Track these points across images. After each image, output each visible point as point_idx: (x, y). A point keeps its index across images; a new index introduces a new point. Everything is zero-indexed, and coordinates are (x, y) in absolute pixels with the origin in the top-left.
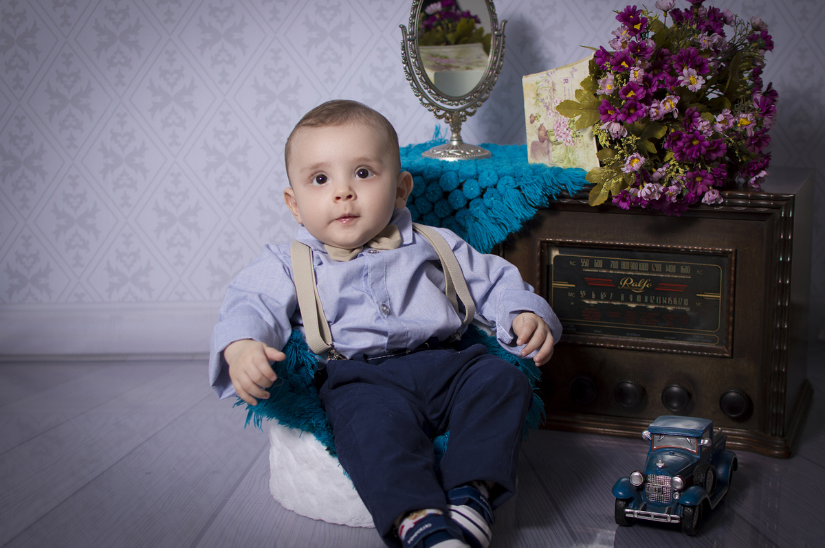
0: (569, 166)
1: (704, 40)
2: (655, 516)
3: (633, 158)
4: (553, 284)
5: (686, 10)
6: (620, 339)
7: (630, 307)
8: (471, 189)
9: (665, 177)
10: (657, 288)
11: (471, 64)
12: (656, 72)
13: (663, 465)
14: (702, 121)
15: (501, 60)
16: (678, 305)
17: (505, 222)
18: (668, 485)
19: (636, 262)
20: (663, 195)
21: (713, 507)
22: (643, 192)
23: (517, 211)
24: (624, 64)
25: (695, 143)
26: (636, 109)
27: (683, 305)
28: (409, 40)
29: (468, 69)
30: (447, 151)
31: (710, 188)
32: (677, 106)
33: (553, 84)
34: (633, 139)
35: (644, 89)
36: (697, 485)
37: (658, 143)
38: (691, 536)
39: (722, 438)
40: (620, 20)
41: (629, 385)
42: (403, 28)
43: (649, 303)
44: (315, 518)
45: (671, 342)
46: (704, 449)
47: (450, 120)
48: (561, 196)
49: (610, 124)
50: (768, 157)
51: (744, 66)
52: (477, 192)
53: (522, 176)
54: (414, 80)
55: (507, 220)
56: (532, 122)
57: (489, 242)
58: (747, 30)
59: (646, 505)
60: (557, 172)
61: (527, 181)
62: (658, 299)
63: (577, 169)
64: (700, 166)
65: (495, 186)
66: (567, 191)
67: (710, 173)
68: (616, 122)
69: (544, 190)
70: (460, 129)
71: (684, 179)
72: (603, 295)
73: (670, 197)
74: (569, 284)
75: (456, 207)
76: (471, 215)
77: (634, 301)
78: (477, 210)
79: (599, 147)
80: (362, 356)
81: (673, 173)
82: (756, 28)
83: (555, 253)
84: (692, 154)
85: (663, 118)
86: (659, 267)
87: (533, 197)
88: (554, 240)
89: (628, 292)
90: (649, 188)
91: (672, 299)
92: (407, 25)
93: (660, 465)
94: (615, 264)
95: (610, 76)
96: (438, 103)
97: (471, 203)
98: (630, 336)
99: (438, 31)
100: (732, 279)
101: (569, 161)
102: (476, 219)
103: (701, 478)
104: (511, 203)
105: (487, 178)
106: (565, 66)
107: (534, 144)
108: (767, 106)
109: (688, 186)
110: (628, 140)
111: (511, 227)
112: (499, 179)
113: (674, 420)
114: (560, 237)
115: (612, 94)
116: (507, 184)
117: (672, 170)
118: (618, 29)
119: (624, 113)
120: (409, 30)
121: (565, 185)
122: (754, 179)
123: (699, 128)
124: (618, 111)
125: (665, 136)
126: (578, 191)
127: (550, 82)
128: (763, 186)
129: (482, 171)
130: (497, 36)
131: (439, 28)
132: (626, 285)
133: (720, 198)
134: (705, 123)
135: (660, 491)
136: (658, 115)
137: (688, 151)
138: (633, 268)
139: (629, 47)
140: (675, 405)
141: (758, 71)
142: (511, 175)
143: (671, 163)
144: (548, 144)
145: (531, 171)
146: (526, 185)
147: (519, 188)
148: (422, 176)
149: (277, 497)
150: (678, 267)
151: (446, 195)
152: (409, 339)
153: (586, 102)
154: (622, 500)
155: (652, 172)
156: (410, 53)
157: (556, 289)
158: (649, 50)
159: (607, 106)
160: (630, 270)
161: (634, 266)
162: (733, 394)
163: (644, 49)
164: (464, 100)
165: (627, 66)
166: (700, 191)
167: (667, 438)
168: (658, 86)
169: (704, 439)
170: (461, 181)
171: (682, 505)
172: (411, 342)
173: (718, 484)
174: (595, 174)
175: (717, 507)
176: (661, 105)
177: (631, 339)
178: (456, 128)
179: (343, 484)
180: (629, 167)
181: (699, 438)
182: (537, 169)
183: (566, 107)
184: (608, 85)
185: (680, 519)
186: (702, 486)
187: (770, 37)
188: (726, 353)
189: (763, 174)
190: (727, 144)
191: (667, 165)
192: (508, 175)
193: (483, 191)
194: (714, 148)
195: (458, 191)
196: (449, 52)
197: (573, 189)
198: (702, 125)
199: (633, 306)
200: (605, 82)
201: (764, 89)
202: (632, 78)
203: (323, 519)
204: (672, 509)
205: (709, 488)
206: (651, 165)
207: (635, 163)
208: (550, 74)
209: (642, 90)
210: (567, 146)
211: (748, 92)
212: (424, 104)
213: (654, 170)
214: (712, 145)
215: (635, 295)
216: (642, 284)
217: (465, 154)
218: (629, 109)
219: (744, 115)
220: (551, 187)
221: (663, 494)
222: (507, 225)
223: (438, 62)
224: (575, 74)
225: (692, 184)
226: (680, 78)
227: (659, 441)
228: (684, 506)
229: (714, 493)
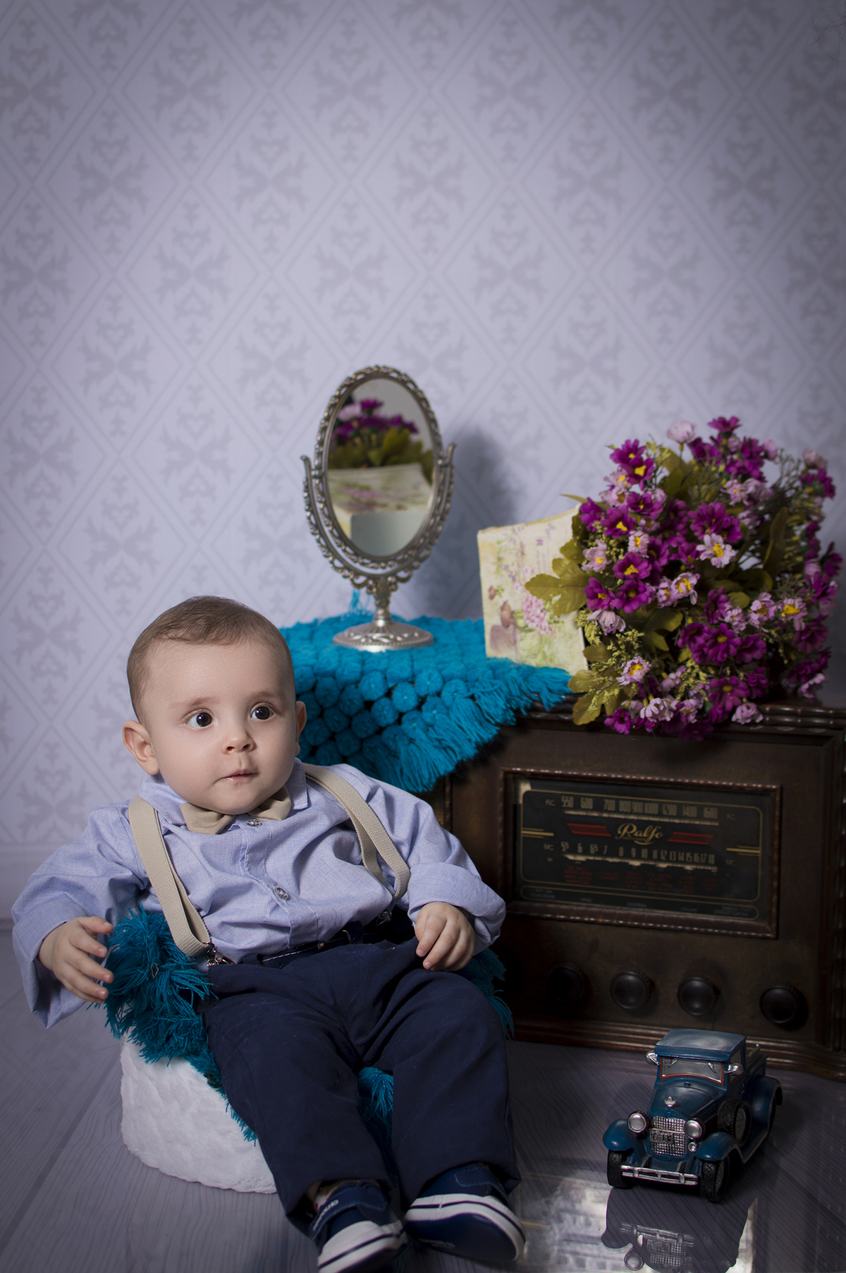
0: (544, 664)
1: (735, 490)
2: (663, 1176)
3: (633, 664)
4: (523, 832)
5: (712, 438)
6: (619, 910)
7: (631, 866)
8: (405, 698)
9: (679, 685)
10: (671, 839)
11: (404, 499)
12: (667, 534)
13: (673, 1103)
14: (731, 609)
15: (447, 501)
16: (700, 864)
17: (452, 745)
18: (681, 1131)
19: (640, 801)
20: (677, 715)
21: (745, 1161)
22: (649, 709)
23: (470, 730)
24: (620, 526)
25: (722, 639)
26: (638, 593)
27: (707, 863)
28: (315, 477)
29: (400, 508)
30: (370, 635)
31: (744, 700)
32: (696, 587)
33: (522, 545)
34: (633, 635)
35: (649, 563)
36: (722, 1130)
37: (669, 637)
38: (713, 1202)
39: (760, 1058)
40: (615, 461)
41: (631, 978)
42: (306, 460)
43: (659, 860)
44: (188, 1180)
45: (690, 916)
46: (732, 1078)
47: (374, 590)
48: (533, 709)
49: (601, 614)
50: (826, 654)
51: (794, 521)
52: (413, 702)
53: (477, 680)
54: (322, 534)
55: (455, 742)
56: (492, 597)
57: (430, 773)
58: (797, 468)
59: (650, 1159)
60: (528, 672)
61: (484, 687)
62: (672, 854)
63: (555, 669)
64: (728, 672)
65: (439, 694)
66: (541, 702)
67: (743, 681)
68: (609, 609)
69: (508, 701)
70: (388, 602)
71: (707, 687)
72: (594, 848)
73: (688, 715)
74: (545, 831)
75: (383, 723)
76: (404, 734)
77: (638, 857)
78: (412, 727)
79: (587, 643)
80: (255, 957)
81: (691, 680)
82: (813, 466)
83: (525, 787)
84: (716, 655)
85: (676, 604)
86: (673, 810)
87: (492, 711)
88: (523, 770)
89: (628, 843)
90: (657, 705)
91: (692, 855)
92: (311, 455)
93: (670, 1103)
94: (610, 804)
95: (601, 544)
96: (357, 566)
97: (404, 718)
98: (632, 907)
99: (355, 445)
100: (777, 828)
101: (545, 657)
102: (411, 741)
103: (729, 1118)
104: (462, 719)
105: (428, 682)
106: (540, 520)
107: (494, 628)
108: (824, 585)
109: (713, 699)
110: (627, 636)
111: (461, 753)
112: (444, 683)
113: (690, 1036)
114: (531, 766)
115: (604, 571)
116: (456, 691)
117: (690, 674)
118: (613, 474)
119: (621, 598)
120: (315, 462)
121: (538, 693)
122: (806, 686)
123: (727, 619)
124: (612, 595)
125: (680, 627)
126: (557, 703)
127: (518, 542)
128: (820, 694)
129: (420, 671)
130: (442, 466)
131: (357, 440)
132: (626, 835)
133: (758, 715)
134: (735, 612)
135: (670, 1139)
136: (669, 598)
137: (711, 652)
138: (635, 810)
139: (628, 501)
140: (697, 1005)
141: (814, 528)
142: (461, 678)
143: (689, 664)
144: (514, 631)
145: (490, 672)
146: (483, 693)
147: (472, 697)
148: (334, 678)
149: (134, 1148)
150: (700, 809)
151: (369, 705)
152: (321, 928)
153: (568, 577)
154: (616, 1152)
155: (661, 679)
156: (317, 496)
157: (527, 839)
158: (656, 506)
159: (597, 587)
160: (631, 813)
161: (637, 807)
162: (778, 991)
163: (649, 505)
164: (395, 560)
165: (625, 529)
166: (729, 705)
167: (680, 1063)
168: (669, 556)
169: (733, 1064)
170: (391, 685)
171: (700, 1160)
172: (324, 932)
173: (755, 1126)
174: (581, 679)
175: (752, 1160)
176: (673, 586)
177: (634, 912)
178: (383, 601)
179: (229, 1131)
180: (628, 677)
181: (725, 1064)
182: (498, 669)
183: (539, 585)
184: (597, 558)
185: (698, 1180)
186: (729, 1133)
187: (830, 480)
188: (769, 933)
189: (819, 678)
190: (768, 640)
191: (683, 668)
192: (457, 677)
193: (422, 701)
194: (749, 646)
195: (385, 701)
196: (371, 478)
197: (549, 700)
198: (732, 615)
199: (637, 863)
200: (593, 553)
201: (822, 552)
202: (632, 547)
203: (200, 1180)
204: (687, 1164)
205: (740, 1134)
206: (660, 668)
207: (636, 670)
208: (517, 531)
209: (645, 564)
210: (541, 636)
211: (799, 559)
212: (336, 568)
213: (664, 675)
214: (744, 643)
215: (639, 848)
216: (649, 833)
217: (395, 640)
218: (627, 592)
219: (790, 601)
220: (518, 697)
221: (674, 1143)
222: (456, 749)
223: (356, 496)
224: (553, 533)
225: (717, 696)
226: (699, 548)
227: (669, 1067)
228: (704, 1161)
229: (746, 1142)
